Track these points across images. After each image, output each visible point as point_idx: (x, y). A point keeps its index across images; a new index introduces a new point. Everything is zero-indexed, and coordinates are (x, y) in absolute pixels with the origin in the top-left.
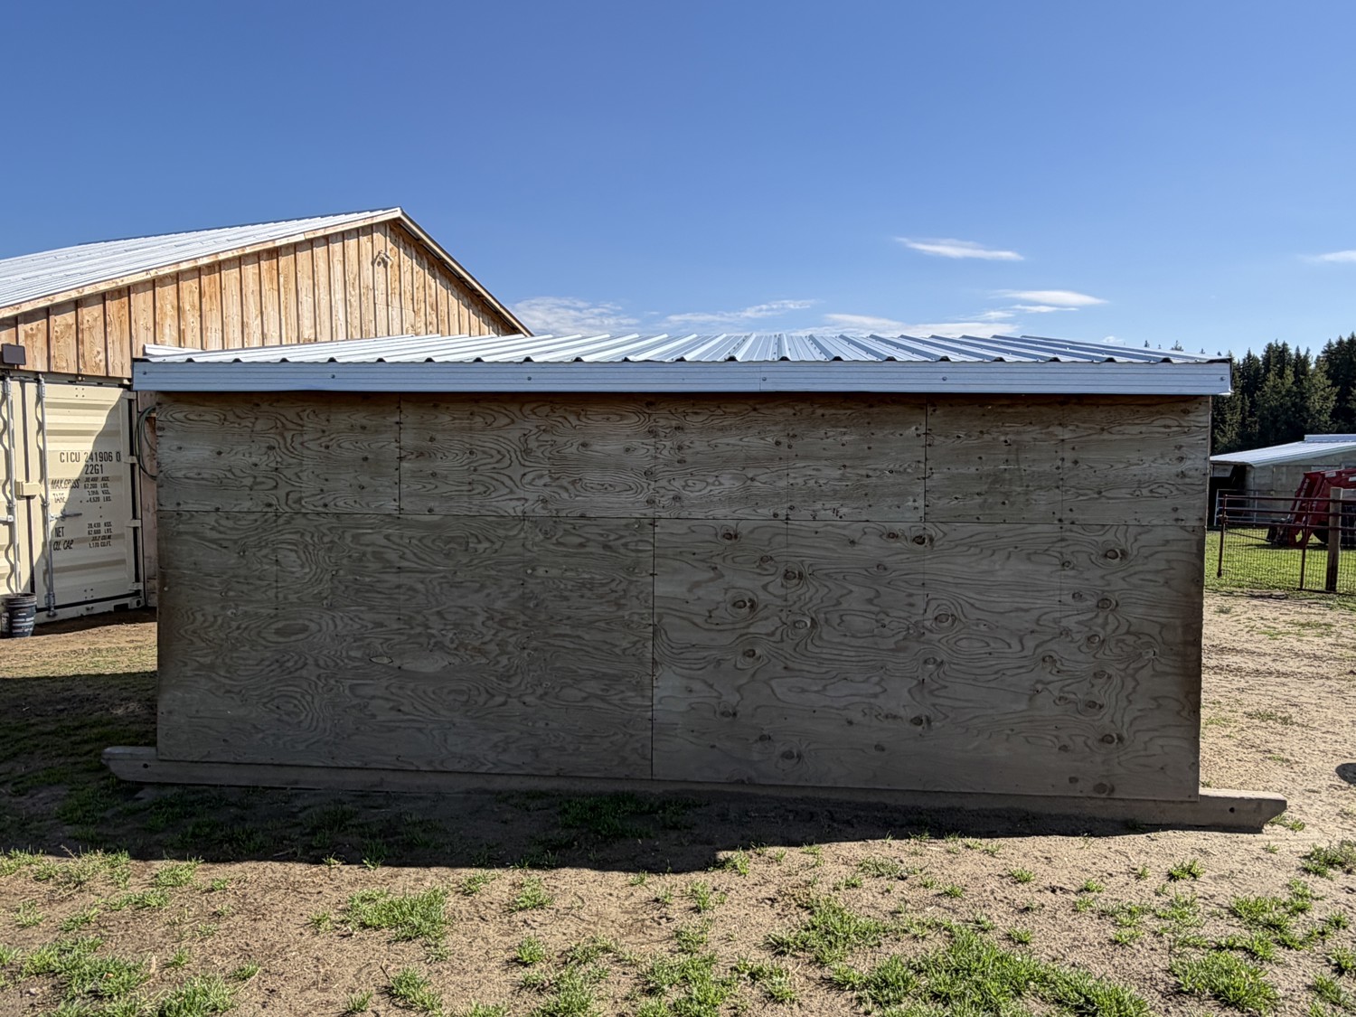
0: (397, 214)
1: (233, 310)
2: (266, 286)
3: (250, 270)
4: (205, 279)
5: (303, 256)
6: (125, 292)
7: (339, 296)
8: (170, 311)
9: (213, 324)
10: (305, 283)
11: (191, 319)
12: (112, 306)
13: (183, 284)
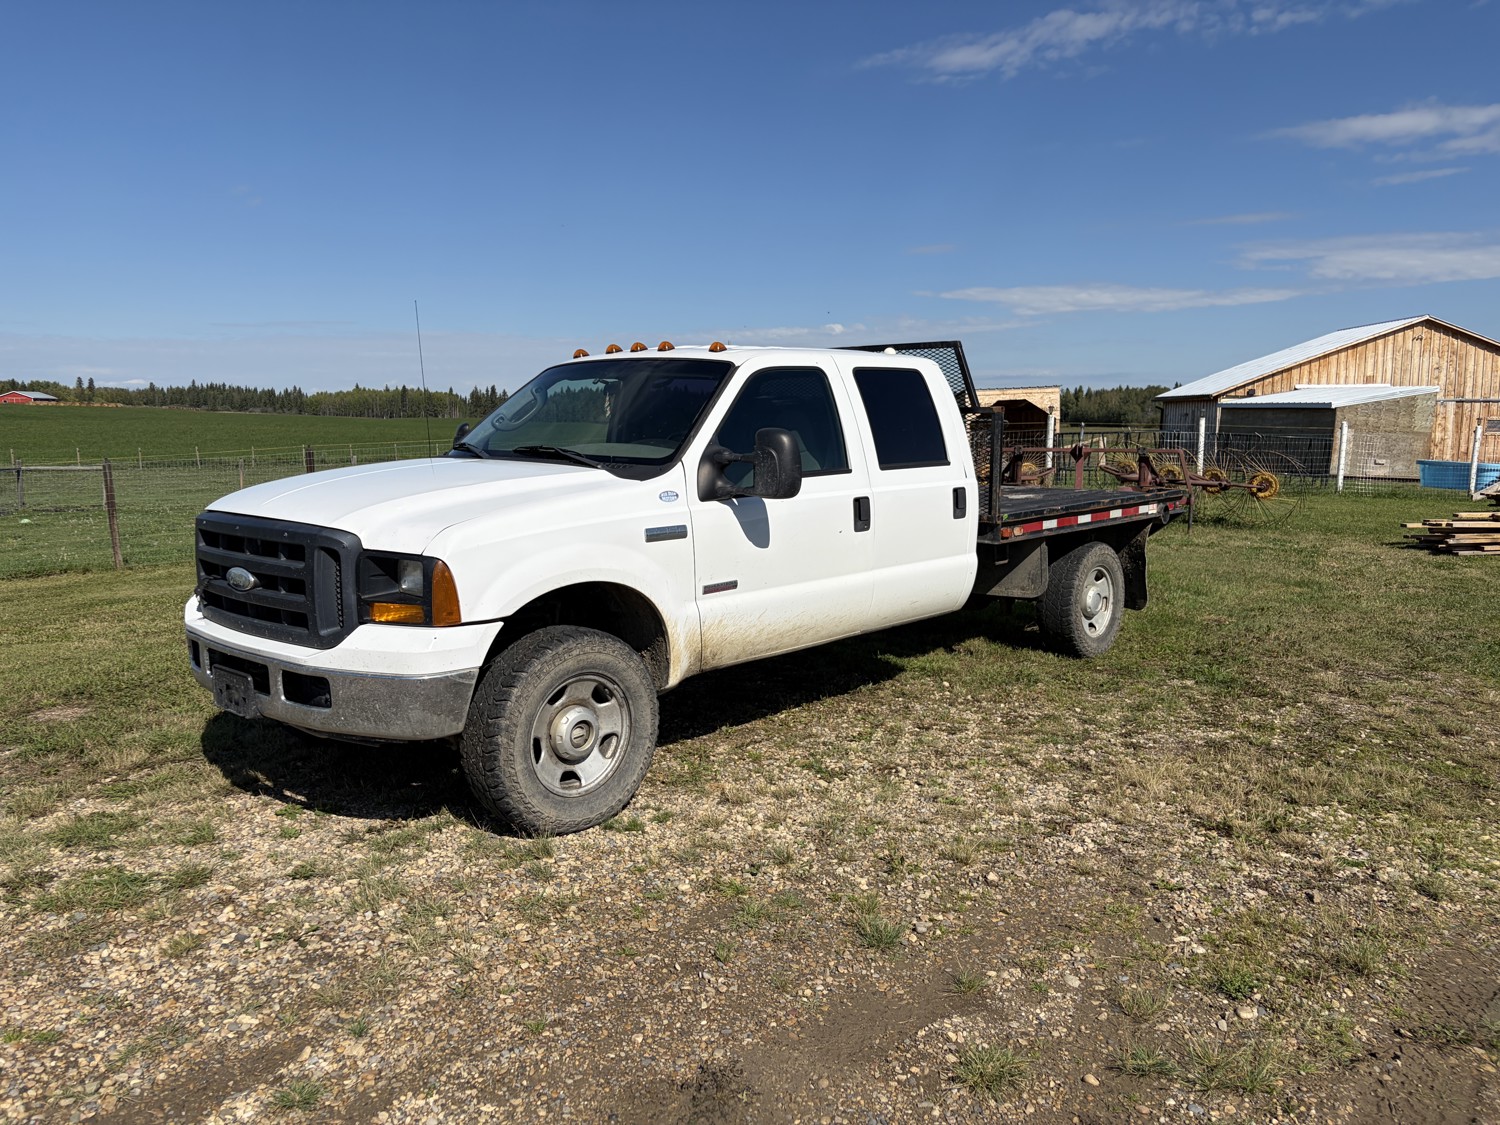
0: (1427, 317)
1: (1333, 370)
2: (1350, 359)
3: (1343, 354)
4: (1322, 361)
5: (1371, 345)
6: (1289, 370)
7: (1390, 356)
8: (1306, 373)
10: (1370, 354)
12: (1285, 374)
13: (1313, 364)
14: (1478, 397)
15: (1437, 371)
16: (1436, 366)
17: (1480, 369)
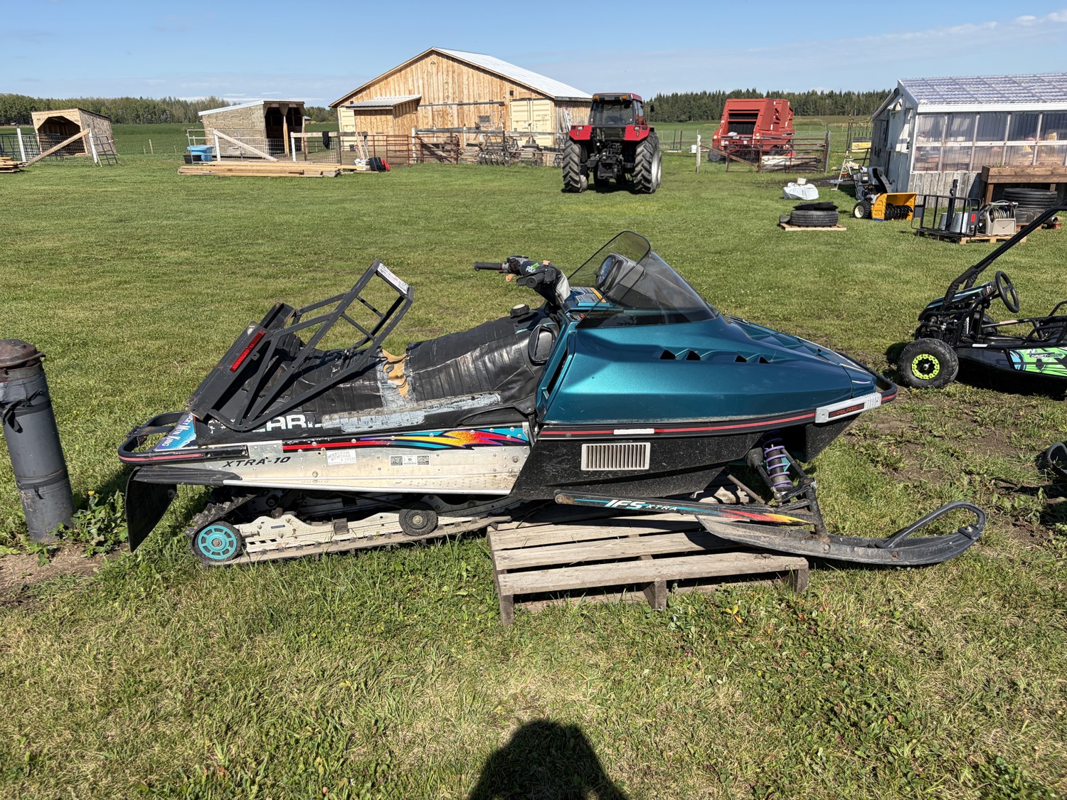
8: (378, 89)
14: (472, 101)
15: (446, 85)
16: (445, 81)
17: (471, 82)
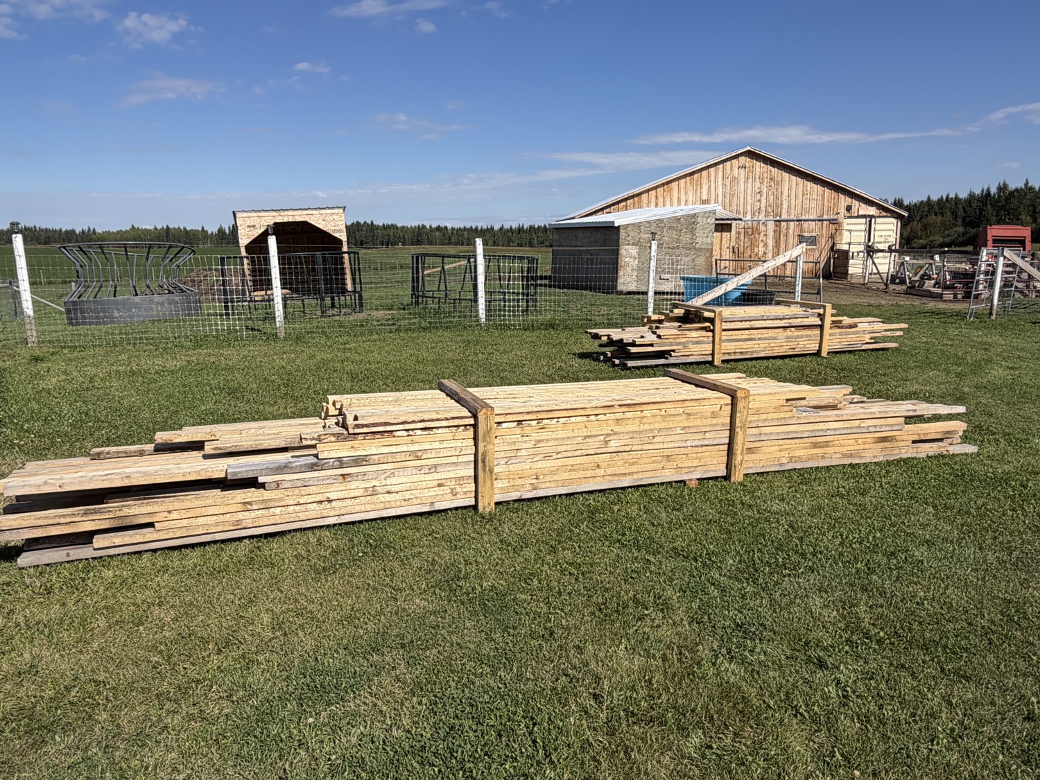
0: (749, 148)
1: (675, 195)
2: (688, 185)
3: (683, 181)
5: (705, 173)
7: (720, 182)
8: (653, 198)
9: (668, 199)
10: (704, 181)
11: (661, 199)
13: (658, 190)
14: (792, 217)
15: (758, 195)
16: (758, 191)
17: (793, 193)
